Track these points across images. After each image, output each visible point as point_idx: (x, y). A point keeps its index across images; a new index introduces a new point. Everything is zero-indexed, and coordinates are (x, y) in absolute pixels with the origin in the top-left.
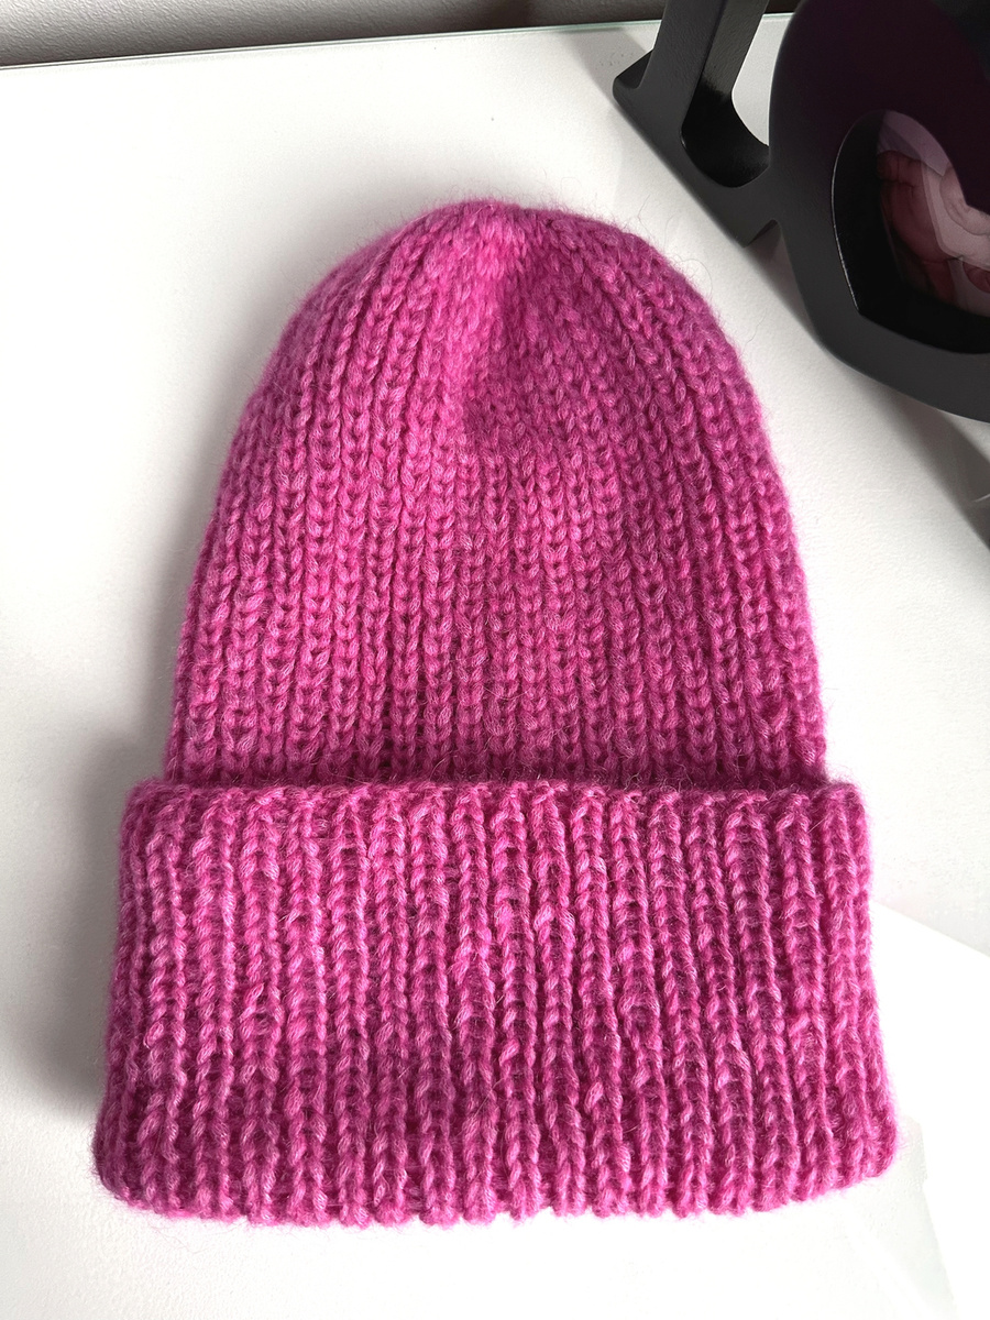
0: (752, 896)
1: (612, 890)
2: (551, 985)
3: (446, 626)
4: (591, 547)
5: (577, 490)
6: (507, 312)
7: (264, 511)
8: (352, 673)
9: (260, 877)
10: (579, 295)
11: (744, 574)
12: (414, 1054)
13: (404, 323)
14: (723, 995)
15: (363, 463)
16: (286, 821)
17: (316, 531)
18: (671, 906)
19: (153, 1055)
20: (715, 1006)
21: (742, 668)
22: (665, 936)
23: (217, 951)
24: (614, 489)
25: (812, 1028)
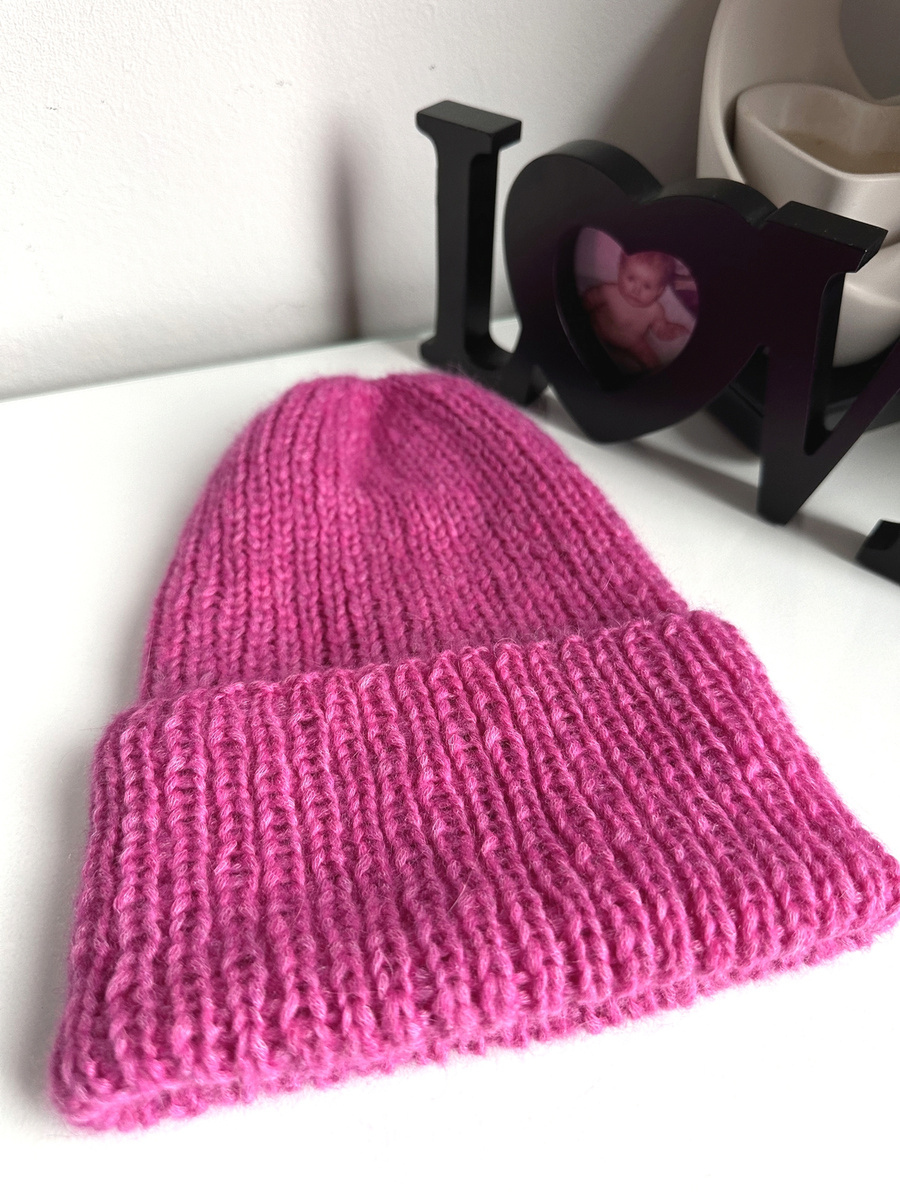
0: (667, 684)
1: (548, 710)
2: (515, 788)
3: (366, 598)
4: (467, 537)
5: (448, 506)
6: (374, 433)
7: (214, 537)
8: (293, 638)
9: (229, 743)
10: (420, 407)
11: (581, 519)
12: (397, 872)
13: (307, 420)
14: (674, 763)
15: (287, 498)
16: (249, 707)
17: (256, 545)
18: (602, 712)
19: (125, 919)
20: (670, 774)
21: (602, 570)
22: (606, 733)
23: (189, 821)
24: (473, 501)
25: (767, 774)
